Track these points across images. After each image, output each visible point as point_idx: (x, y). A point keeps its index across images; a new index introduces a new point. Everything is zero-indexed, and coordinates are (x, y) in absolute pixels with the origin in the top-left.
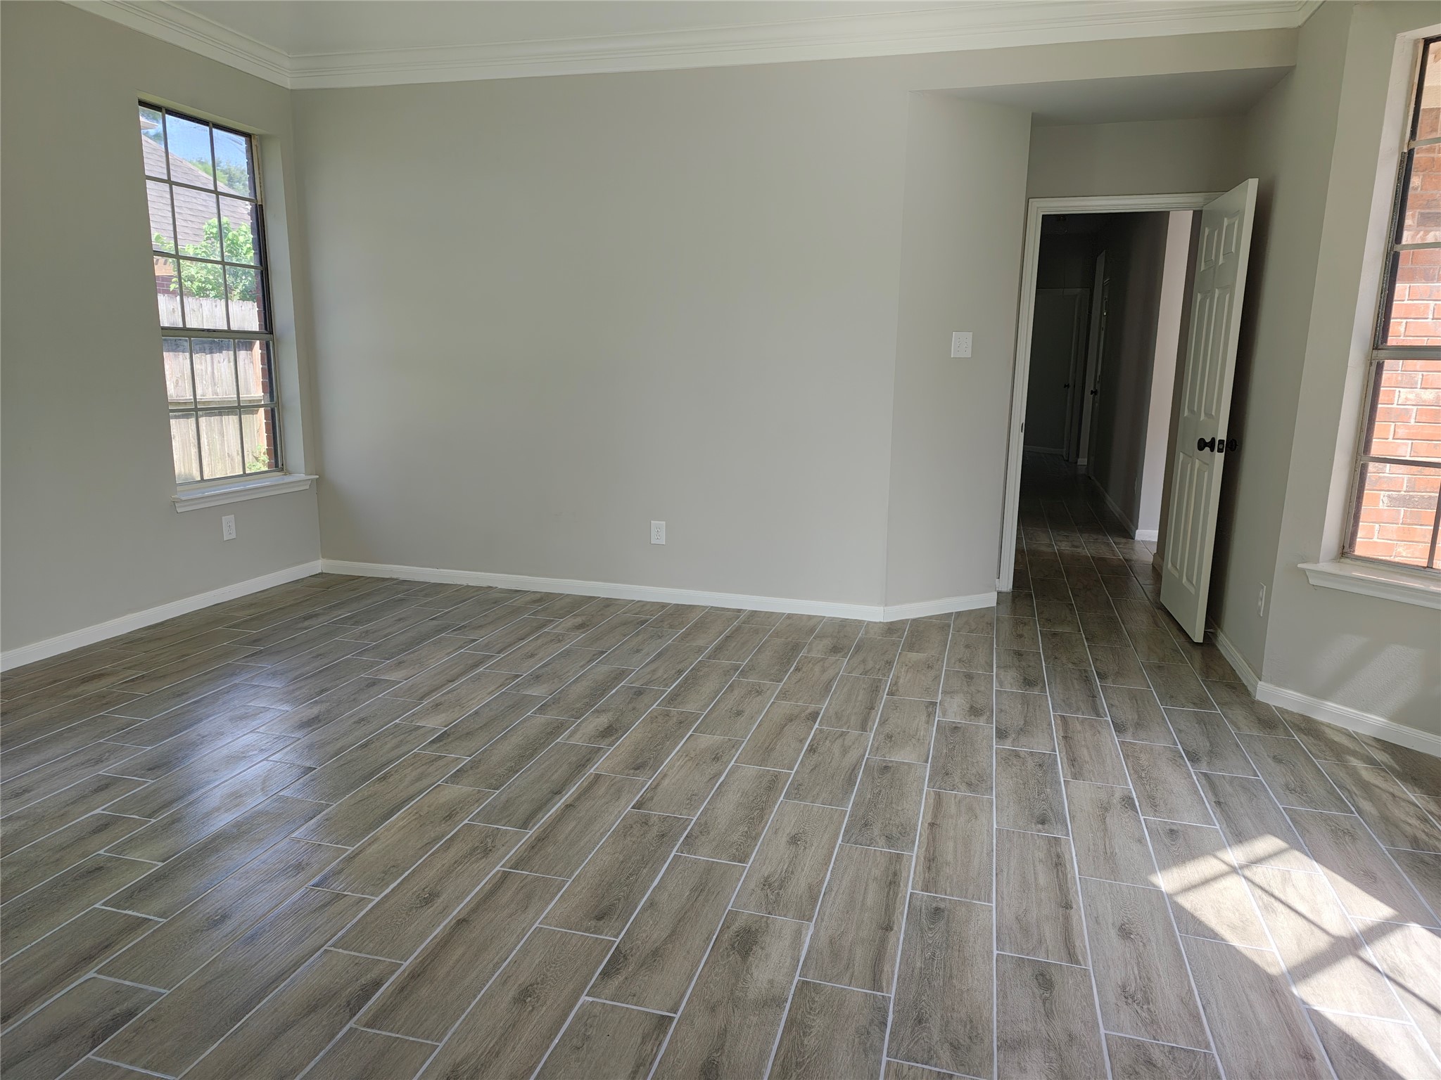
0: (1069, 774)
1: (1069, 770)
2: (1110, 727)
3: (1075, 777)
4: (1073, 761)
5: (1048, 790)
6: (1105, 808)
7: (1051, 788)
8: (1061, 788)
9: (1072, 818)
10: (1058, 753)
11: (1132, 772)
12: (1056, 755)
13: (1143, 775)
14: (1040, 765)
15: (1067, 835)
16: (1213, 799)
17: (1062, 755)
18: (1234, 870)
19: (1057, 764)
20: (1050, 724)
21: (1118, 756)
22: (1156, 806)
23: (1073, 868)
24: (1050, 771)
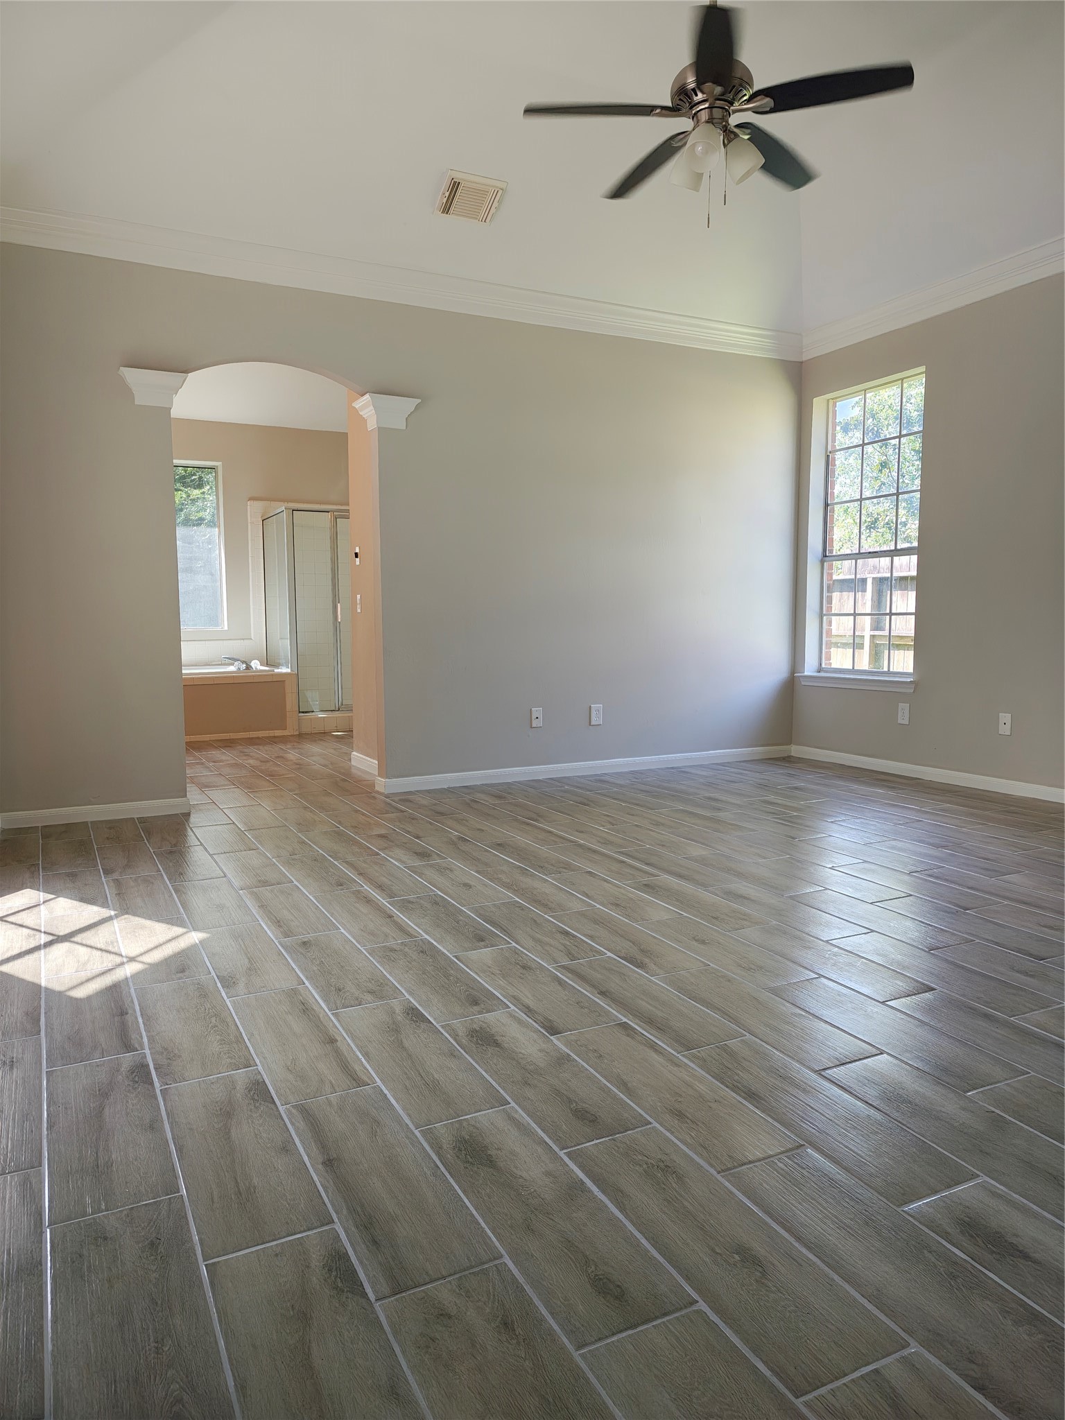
0: (302, 992)
1: (304, 996)
2: (277, 1093)
3: (294, 992)
4: (306, 1010)
5: (315, 968)
6: (252, 970)
7: (314, 971)
8: (304, 975)
9: (280, 953)
10: (329, 1013)
11: (229, 1019)
12: (330, 1010)
13: (213, 1020)
14: (340, 990)
15: (279, 942)
16: (129, 1018)
17: (322, 1011)
18: (132, 959)
19: (322, 998)
20: (366, 1055)
21: (251, 1036)
22: (198, 988)
23: (266, 924)
24: (325, 988)
